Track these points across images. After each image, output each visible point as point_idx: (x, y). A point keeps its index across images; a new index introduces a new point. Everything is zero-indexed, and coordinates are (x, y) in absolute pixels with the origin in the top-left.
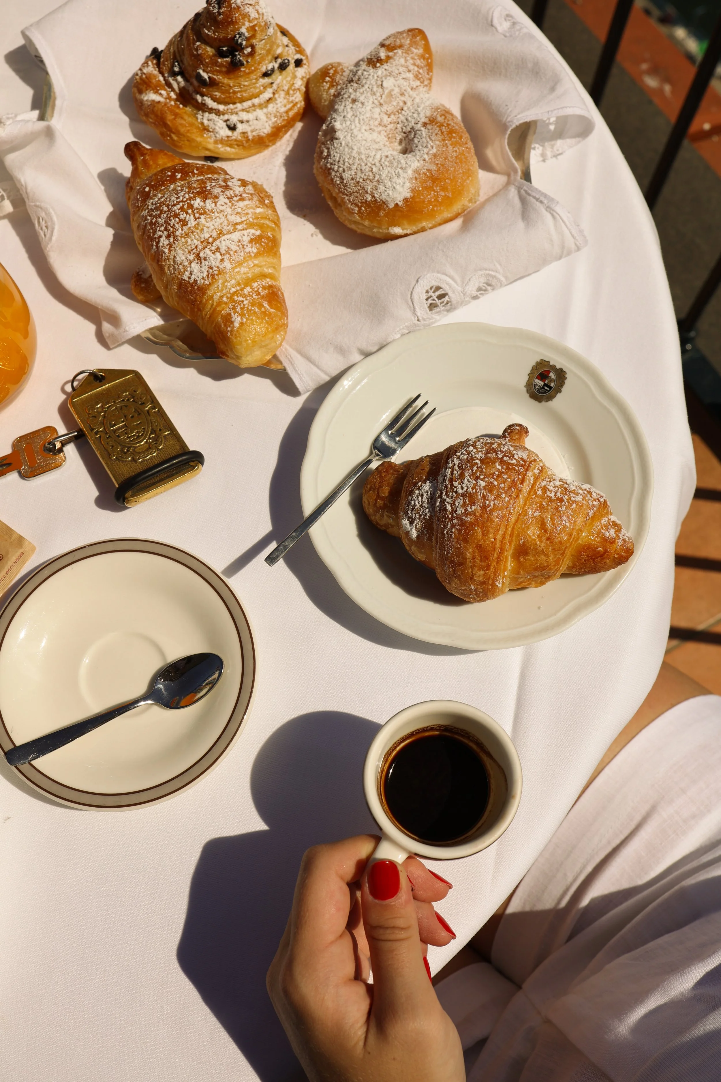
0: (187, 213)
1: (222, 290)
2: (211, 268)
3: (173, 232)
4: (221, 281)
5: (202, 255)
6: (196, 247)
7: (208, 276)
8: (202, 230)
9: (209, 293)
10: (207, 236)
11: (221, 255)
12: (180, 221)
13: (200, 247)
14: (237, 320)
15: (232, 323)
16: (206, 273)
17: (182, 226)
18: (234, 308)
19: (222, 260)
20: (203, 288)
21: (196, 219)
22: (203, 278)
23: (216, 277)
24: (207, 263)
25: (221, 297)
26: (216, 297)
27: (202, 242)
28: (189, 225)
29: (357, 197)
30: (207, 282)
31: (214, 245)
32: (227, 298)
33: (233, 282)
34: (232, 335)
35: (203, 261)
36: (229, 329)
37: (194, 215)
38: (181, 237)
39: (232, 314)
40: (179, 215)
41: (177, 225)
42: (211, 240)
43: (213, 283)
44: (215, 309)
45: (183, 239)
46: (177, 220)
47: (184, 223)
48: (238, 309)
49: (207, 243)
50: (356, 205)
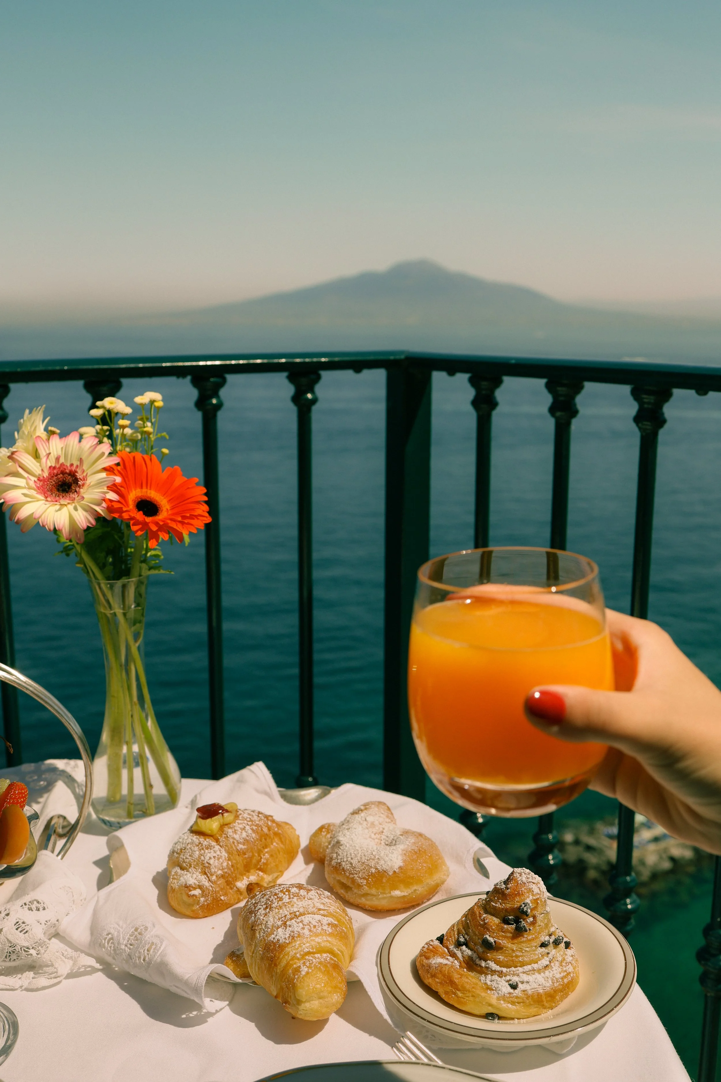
0: (284, 894)
1: (298, 949)
2: (293, 932)
3: (270, 905)
4: (298, 943)
5: (288, 923)
6: (285, 916)
7: (289, 937)
8: (293, 905)
9: (287, 950)
10: (295, 910)
11: (303, 925)
12: (278, 897)
13: (289, 917)
14: (304, 970)
15: (300, 972)
16: (288, 935)
17: (278, 901)
18: (304, 963)
19: (303, 928)
20: (283, 946)
21: (289, 898)
22: (285, 938)
23: (295, 938)
24: (291, 929)
25: (296, 954)
26: (292, 953)
27: (290, 914)
28: (284, 901)
29: (364, 873)
30: (287, 941)
31: (300, 918)
32: (300, 955)
33: (308, 945)
34: (297, 981)
35: (288, 927)
36: (296, 977)
37: (289, 896)
38: (275, 908)
39: (302, 966)
40: (278, 894)
41: (274, 901)
42: (298, 913)
43: (292, 942)
44: (289, 962)
45: (277, 910)
46: (276, 897)
47: (281, 899)
48: (308, 964)
49: (295, 916)
50: (364, 878)
